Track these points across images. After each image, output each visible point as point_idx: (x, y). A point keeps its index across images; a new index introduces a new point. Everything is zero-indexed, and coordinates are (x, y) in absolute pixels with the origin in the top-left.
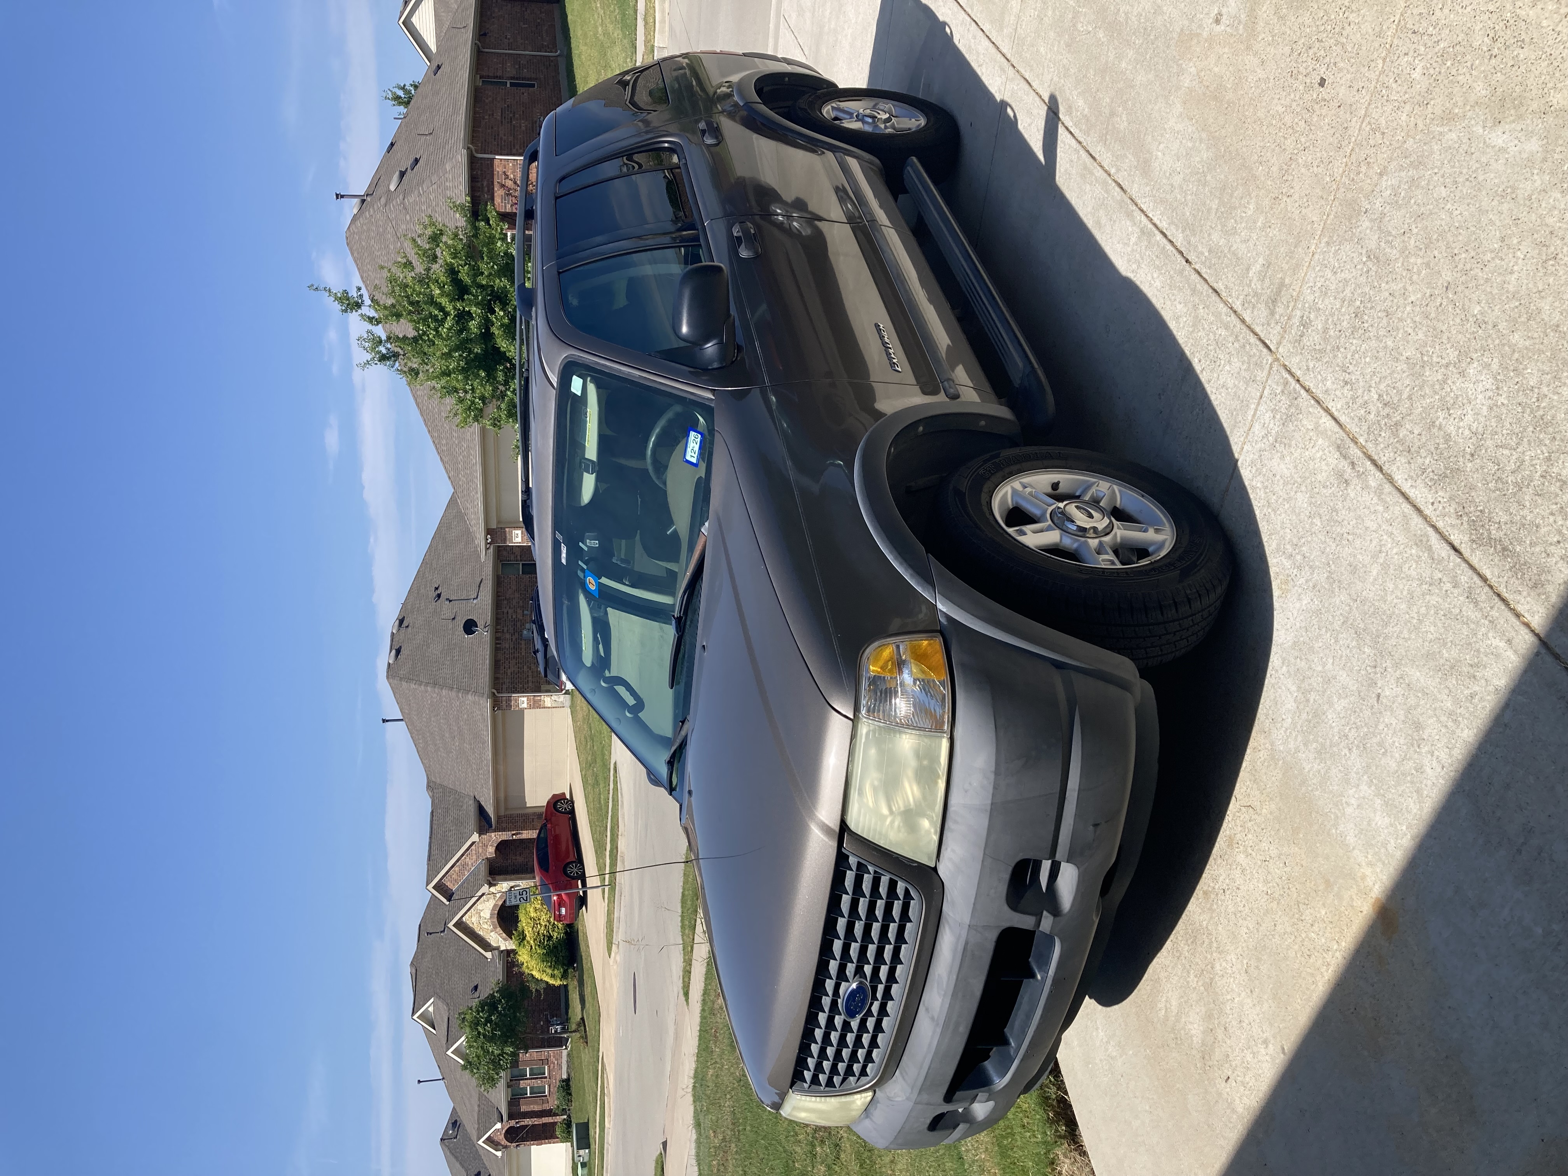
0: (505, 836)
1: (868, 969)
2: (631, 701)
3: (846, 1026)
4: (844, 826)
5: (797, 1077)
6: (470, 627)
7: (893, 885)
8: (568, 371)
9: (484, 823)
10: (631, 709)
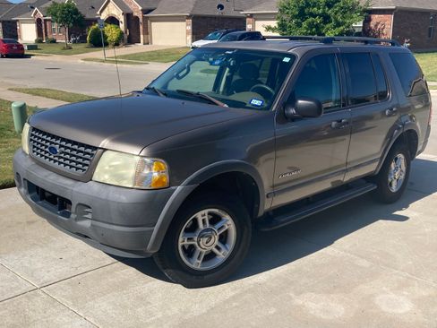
0: (141, 20)
1: (62, 155)
2: (181, 75)
3: (46, 147)
4: (105, 150)
5: (34, 129)
6: (221, 7)
8: (293, 57)
9: (146, 11)
10: (177, 75)
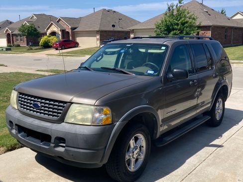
0: (70, 33)
1: (43, 108)
2: (98, 59)
3: (31, 104)
4: (72, 103)
5: (20, 93)
6: (114, 26)
7: (60, 113)
8: (166, 46)
9: (73, 29)
10: (96, 59)
